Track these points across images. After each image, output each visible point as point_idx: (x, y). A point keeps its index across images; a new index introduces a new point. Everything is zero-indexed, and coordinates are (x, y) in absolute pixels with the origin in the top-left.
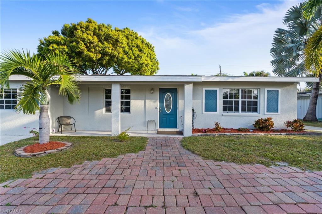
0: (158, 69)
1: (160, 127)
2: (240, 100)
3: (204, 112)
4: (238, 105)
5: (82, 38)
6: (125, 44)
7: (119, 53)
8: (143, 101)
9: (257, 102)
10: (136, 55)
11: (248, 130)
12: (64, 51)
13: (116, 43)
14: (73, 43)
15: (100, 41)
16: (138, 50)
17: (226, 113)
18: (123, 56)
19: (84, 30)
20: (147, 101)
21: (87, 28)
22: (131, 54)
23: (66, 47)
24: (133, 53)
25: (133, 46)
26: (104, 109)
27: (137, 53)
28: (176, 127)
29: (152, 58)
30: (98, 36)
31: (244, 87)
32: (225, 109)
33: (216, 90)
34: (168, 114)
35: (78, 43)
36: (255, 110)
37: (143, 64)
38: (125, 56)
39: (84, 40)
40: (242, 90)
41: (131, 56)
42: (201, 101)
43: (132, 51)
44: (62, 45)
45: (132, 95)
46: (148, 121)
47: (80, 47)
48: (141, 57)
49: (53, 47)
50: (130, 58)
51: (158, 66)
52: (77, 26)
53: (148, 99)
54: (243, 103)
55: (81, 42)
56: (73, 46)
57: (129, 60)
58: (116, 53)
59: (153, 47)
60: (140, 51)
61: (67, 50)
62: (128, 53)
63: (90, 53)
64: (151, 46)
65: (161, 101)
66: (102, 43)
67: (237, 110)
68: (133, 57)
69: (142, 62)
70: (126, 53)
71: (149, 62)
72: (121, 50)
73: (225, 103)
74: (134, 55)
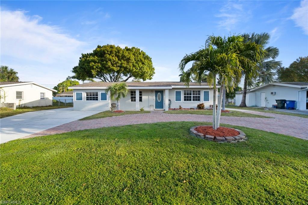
0: (154, 73)
1: (156, 108)
2: (192, 96)
3: (175, 101)
4: (191, 98)
5: (109, 59)
6: (134, 61)
7: (130, 67)
8: (148, 97)
9: (200, 96)
10: (141, 67)
11: (194, 109)
12: (99, 66)
13: (128, 60)
14: (104, 62)
15: (119, 60)
16: (142, 63)
17: (185, 102)
18: (133, 68)
19: (109, 53)
20: (149, 96)
21: (111, 52)
22: (137, 67)
23: (99, 64)
24: (138, 66)
25: (138, 61)
26: (130, 100)
27: (141, 65)
28: (163, 108)
29: (150, 66)
30: (118, 57)
31: (194, 90)
32: (185, 100)
33: (181, 91)
34: (159, 102)
35: (107, 62)
36: (199, 100)
37: (145, 72)
38: (134, 68)
39: (110, 60)
40: (193, 91)
41: (137, 68)
42: (174, 97)
43: (138, 64)
44: (97, 63)
45: (143, 94)
46: (150, 105)
47: (108, 64)
48: (144, 68)
49: (92, 64)
50: (137, 69)
51: (154, 71)
52: (105, 51)
53: (150, 95)
54: (193, 97)
55: (109, 61)
56: (103, 63)
57: (136, 71)
58: (128, 67)
59: (151, 58)
60: (143, 63)
61: (100, 66)
62: (135, 66)
63: (113, 67)
64: (149, 58)
65: (156, 96)
66: (121, 61)
67: (190, 100)
68: (139, 68)
69: (144, 71)
70: (134, 66)
71: (148, 70)
72: (131, 64)
73: (185, 97)
74: (139, 67)
